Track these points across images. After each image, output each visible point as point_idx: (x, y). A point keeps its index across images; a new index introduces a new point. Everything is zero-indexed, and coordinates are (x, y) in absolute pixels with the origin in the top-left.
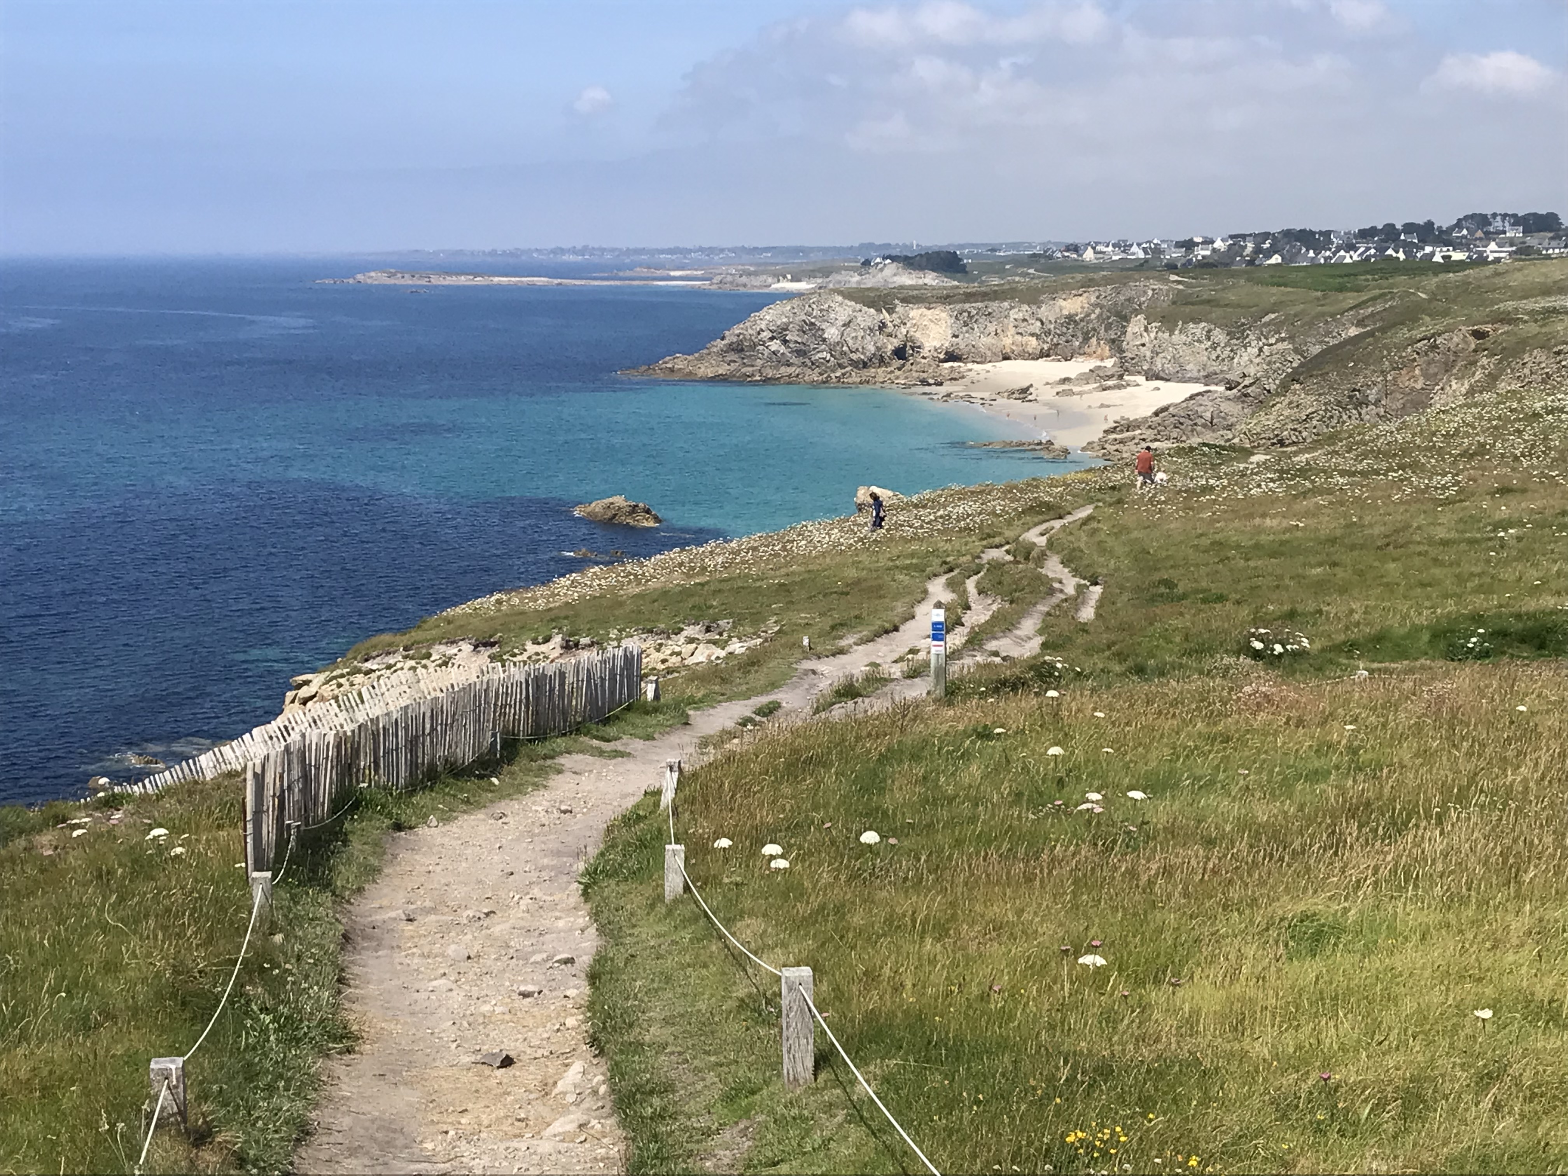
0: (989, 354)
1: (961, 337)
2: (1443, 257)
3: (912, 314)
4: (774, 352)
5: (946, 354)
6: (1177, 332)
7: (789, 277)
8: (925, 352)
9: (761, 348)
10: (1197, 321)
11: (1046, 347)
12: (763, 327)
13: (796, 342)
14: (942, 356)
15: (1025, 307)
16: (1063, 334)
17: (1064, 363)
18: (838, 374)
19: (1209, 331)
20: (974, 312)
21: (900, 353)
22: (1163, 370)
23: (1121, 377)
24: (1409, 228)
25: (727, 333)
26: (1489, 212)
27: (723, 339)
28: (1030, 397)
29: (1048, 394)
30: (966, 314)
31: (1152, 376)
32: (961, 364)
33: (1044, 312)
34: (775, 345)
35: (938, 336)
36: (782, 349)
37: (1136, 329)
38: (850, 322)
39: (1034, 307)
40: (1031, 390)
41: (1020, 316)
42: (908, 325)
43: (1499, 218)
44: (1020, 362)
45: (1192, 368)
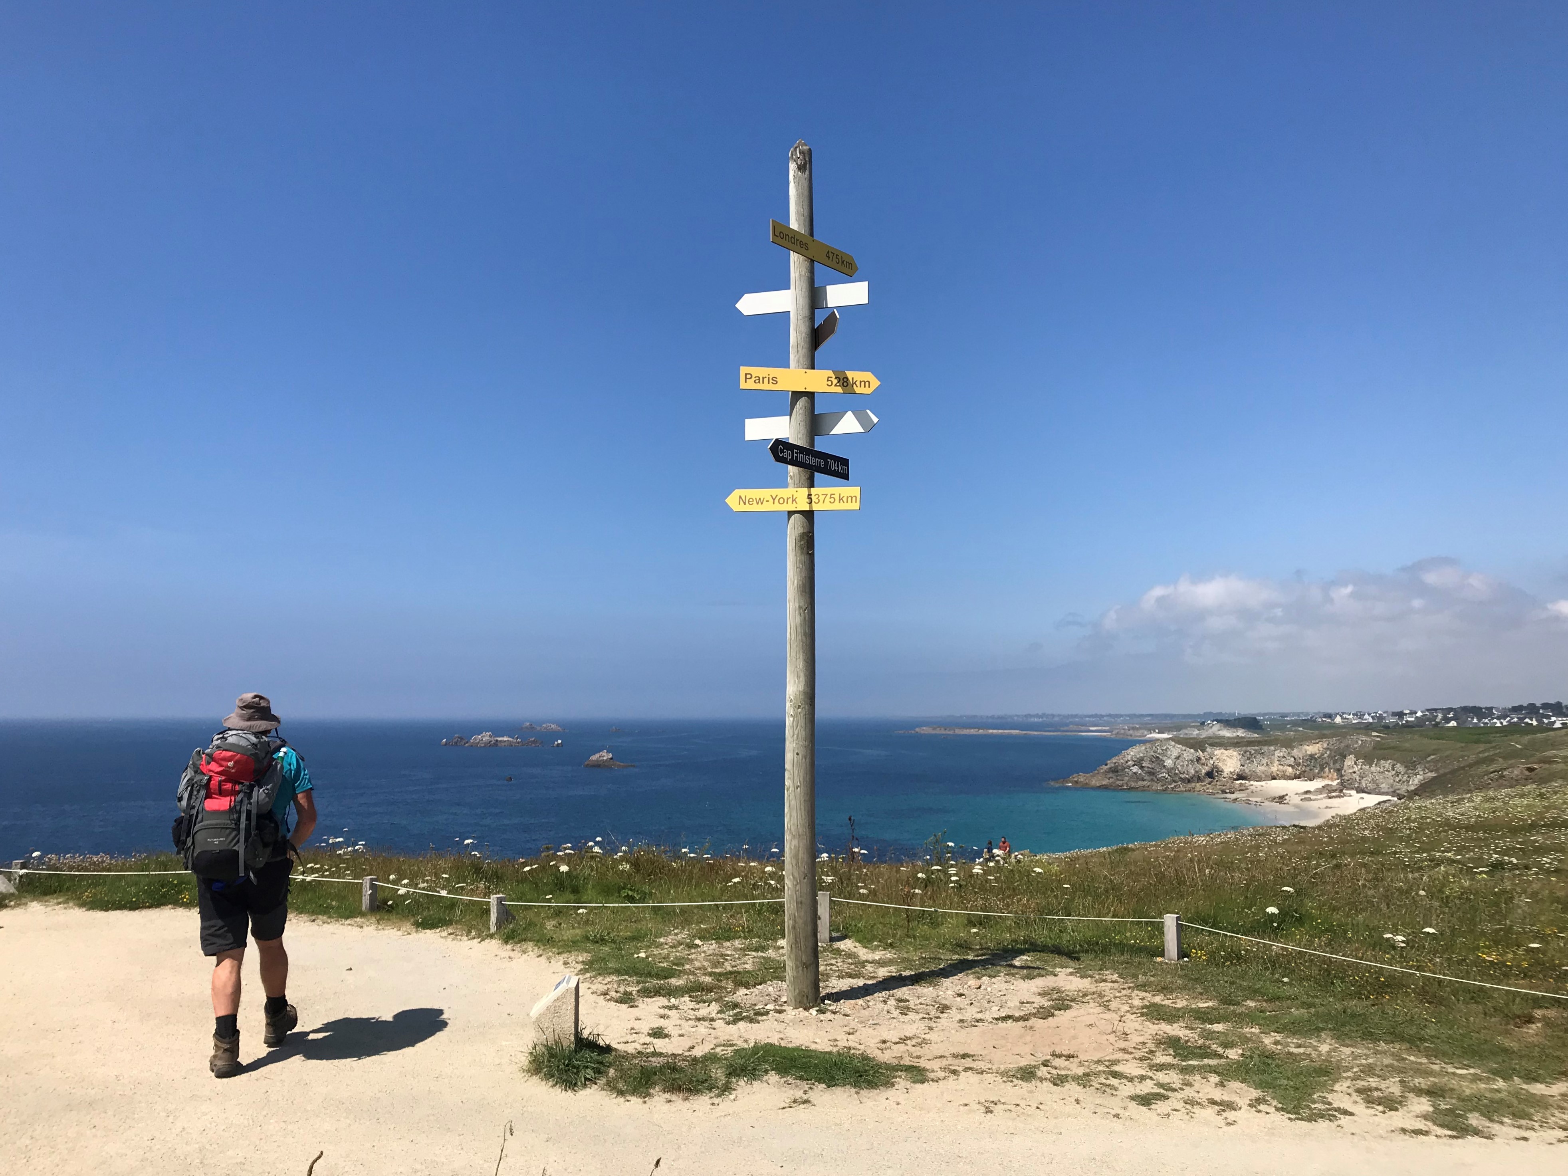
0: (1263, 776)
1: (1246, 766)
3: (1216, 752)
4: (1135, 773)
5: (1237, 775)
6: (1374, 765)
7: (1157, 731)
8: (1225, 775)
9: (1127, 770)
10: (1386, 759)
11: (1298, 773)
12: (1129, 759)
13: (1148, 767)
14: (1235, 777)
15: (1284, 749)
16: (1308, 765)
17: (1309, 782)
18: (1172, 786)
19: (1393, 765)
20: (1253, 752)
21: (1210, 774)
22: (1367, 788)
23: (1341, 791)
25: (1109, 762)
27: (1106, 765)
28: (1285, 802)
29: (1296, 800)
30: (1248, 753)
31: (1360, 790)
32: (1247, 782)
33: (1295, 752)
34: (1135, 769)
35: (1232, 765)
36: (1140, 771)
37: (1349, 763)
38: (1179, 756)
39: (1289, 749)
40: (1286, 797)
41: (1282, 754)
42: (1214, 758)
44: (1282, 781)
45: (1384, 787)
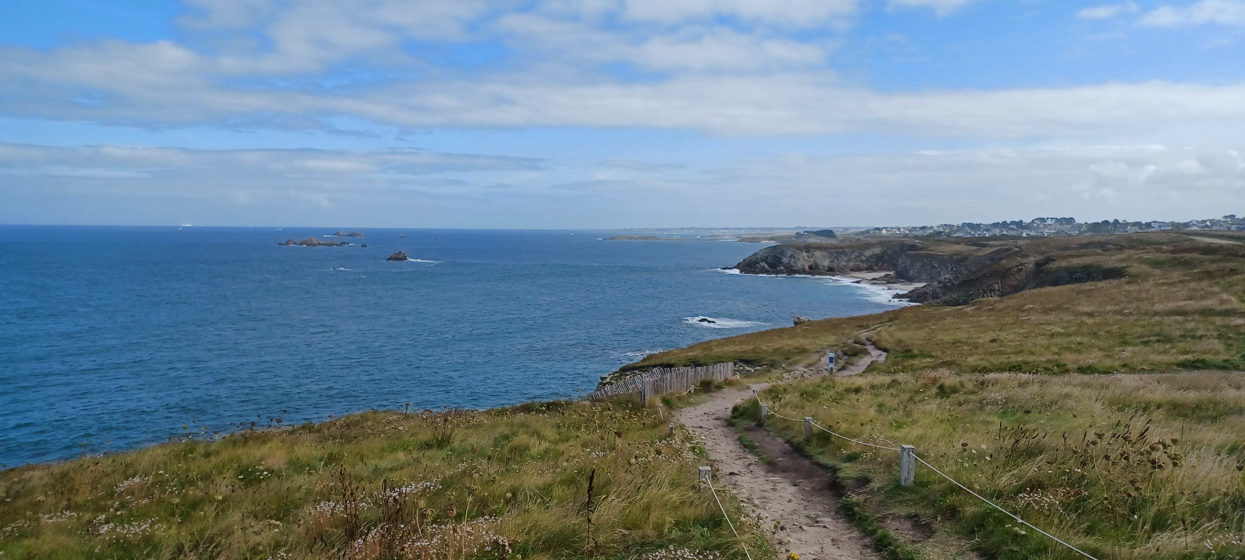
0: (845, 268)
2: (1027, 235)
3: (815, 253)
11: (867, 266)
13: (771, 263)
20: (839, 253)
24: (1013, 223)
26: (1045, 217)
30: (836, 254)
42: (814, 257)
43: (1049, 220)
